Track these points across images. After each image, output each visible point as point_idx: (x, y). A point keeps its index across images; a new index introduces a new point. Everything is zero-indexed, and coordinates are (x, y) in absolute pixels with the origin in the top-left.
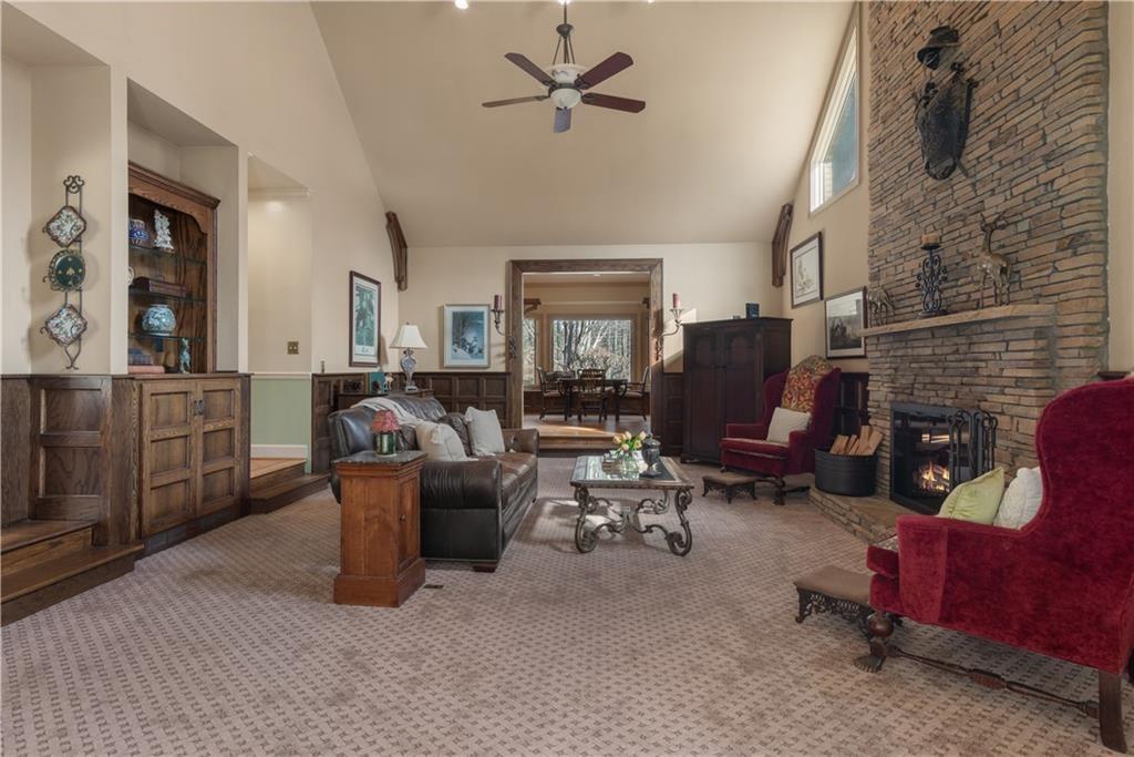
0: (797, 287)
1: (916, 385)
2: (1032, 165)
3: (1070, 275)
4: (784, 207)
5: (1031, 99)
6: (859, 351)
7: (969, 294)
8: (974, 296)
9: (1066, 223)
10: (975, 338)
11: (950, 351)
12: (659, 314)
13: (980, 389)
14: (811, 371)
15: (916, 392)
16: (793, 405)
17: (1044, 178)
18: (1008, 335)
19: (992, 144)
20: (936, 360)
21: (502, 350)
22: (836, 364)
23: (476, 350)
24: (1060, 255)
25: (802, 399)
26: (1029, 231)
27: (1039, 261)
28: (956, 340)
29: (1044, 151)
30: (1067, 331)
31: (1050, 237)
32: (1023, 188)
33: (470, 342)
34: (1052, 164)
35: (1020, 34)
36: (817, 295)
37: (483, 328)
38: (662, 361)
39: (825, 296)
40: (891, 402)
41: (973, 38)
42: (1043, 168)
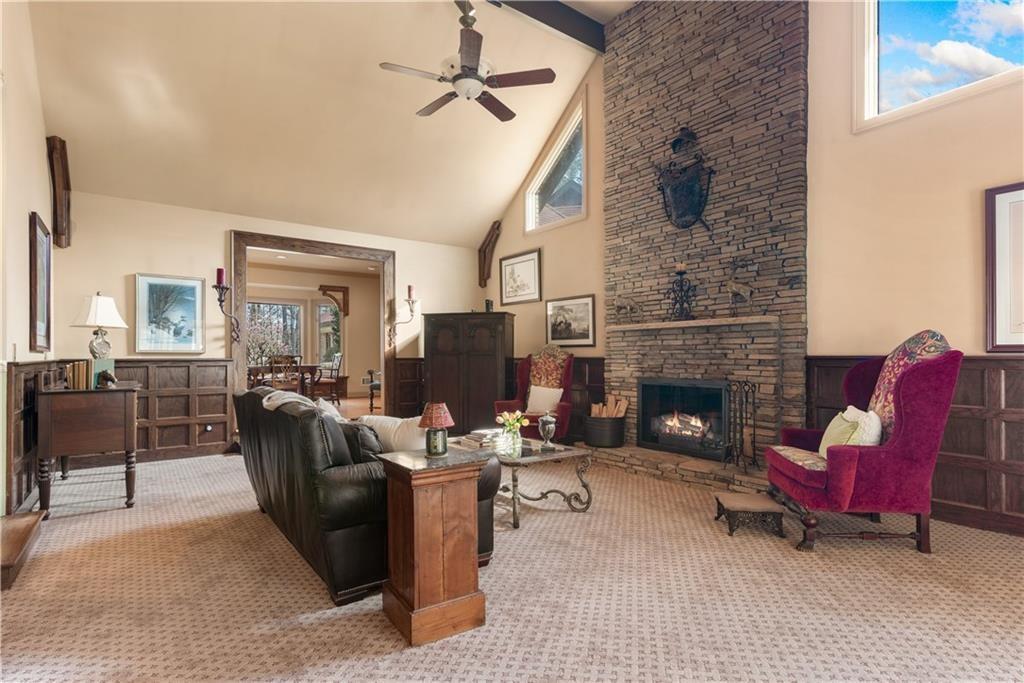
0: (507, 289)
1: (665, 366)
2: (761, 232)
3: (788, 300)
4: (495, 223)
5: (760, 192)
6: (590, 341)
7: (706, 307)
8: (710, 308)
9: (786, 269)
10: (724, 335)
11: (701, 342)
12: (392, 304)
13: (728, 367)
14: (555, 357)
15: (664, 370)
16: (543, 383)
17: (770, 241)
18: (753, 334)
19: (727, 213)
20: (685, 349)
21: (221, 332)
22: (571, 351)
23: (184, 333)
24: (781, 288)
25: (550, 378)
26: (757, 272)
27: (765, 290)
28: (708, 336)
29: (771, 224)
30: (788, 333)
31: (775, 276)
32: (753, 244)
33: (176, 322)
34: (777, 234)
35: (751, 150)
36: (536, 296)
37: (194, 306)
38: (395, 348)
39: (545, 298)
40: (638, 378)
41: (711, 142)
42: (770, 235)
